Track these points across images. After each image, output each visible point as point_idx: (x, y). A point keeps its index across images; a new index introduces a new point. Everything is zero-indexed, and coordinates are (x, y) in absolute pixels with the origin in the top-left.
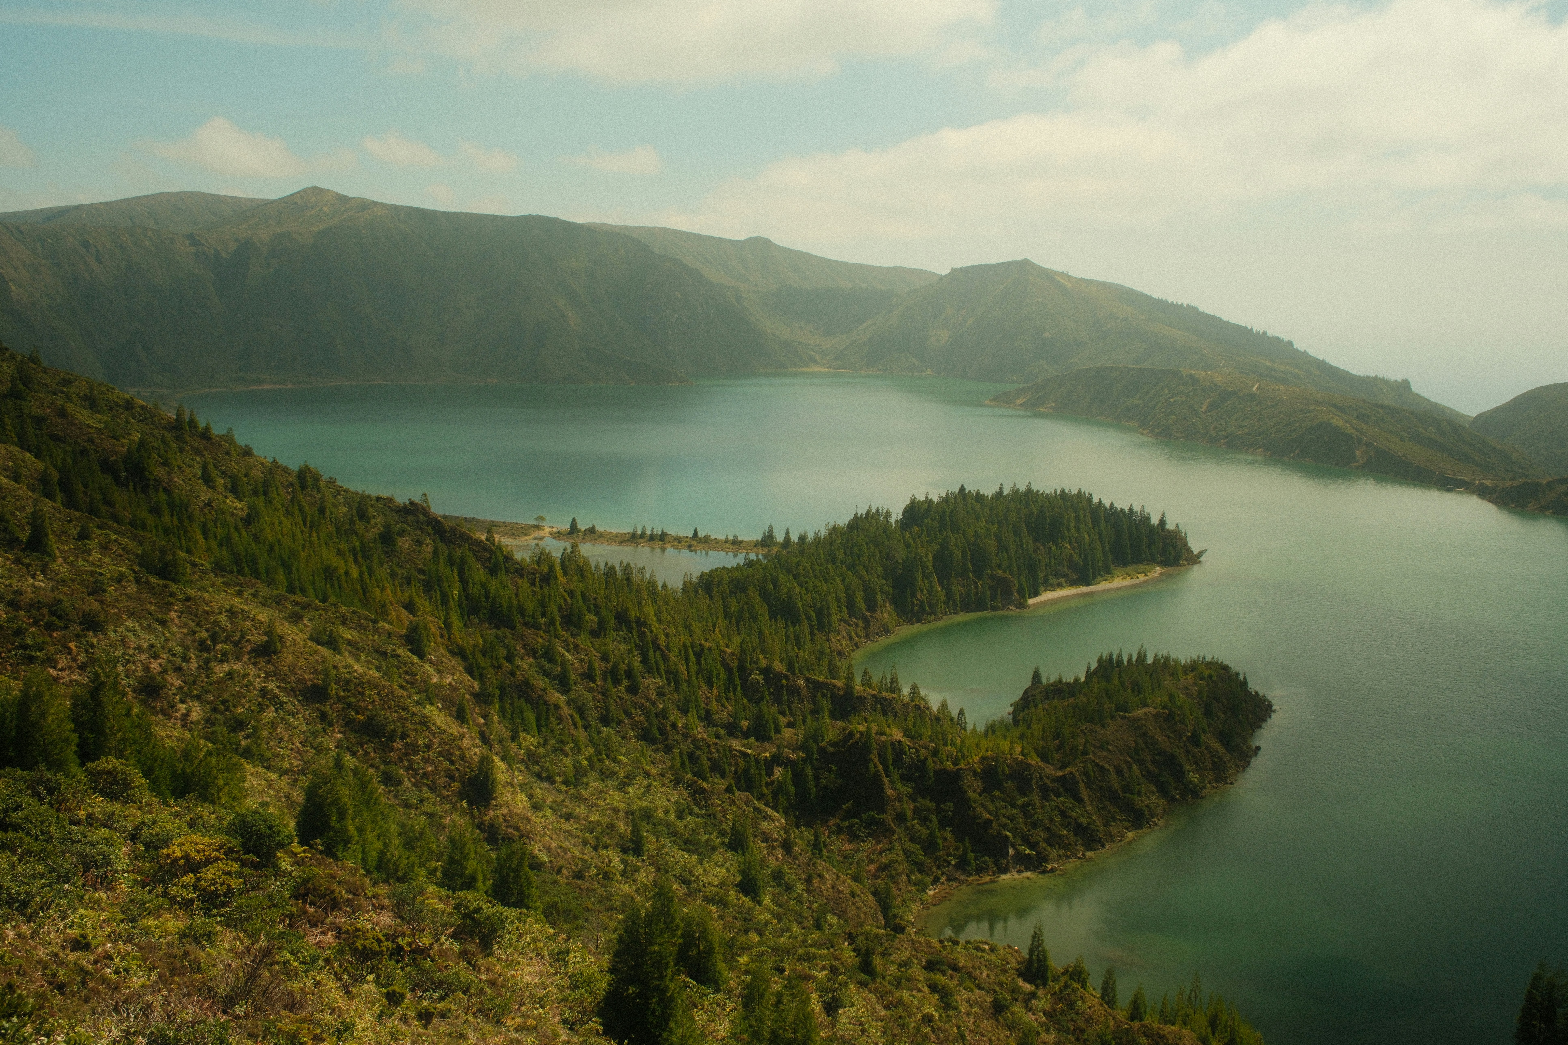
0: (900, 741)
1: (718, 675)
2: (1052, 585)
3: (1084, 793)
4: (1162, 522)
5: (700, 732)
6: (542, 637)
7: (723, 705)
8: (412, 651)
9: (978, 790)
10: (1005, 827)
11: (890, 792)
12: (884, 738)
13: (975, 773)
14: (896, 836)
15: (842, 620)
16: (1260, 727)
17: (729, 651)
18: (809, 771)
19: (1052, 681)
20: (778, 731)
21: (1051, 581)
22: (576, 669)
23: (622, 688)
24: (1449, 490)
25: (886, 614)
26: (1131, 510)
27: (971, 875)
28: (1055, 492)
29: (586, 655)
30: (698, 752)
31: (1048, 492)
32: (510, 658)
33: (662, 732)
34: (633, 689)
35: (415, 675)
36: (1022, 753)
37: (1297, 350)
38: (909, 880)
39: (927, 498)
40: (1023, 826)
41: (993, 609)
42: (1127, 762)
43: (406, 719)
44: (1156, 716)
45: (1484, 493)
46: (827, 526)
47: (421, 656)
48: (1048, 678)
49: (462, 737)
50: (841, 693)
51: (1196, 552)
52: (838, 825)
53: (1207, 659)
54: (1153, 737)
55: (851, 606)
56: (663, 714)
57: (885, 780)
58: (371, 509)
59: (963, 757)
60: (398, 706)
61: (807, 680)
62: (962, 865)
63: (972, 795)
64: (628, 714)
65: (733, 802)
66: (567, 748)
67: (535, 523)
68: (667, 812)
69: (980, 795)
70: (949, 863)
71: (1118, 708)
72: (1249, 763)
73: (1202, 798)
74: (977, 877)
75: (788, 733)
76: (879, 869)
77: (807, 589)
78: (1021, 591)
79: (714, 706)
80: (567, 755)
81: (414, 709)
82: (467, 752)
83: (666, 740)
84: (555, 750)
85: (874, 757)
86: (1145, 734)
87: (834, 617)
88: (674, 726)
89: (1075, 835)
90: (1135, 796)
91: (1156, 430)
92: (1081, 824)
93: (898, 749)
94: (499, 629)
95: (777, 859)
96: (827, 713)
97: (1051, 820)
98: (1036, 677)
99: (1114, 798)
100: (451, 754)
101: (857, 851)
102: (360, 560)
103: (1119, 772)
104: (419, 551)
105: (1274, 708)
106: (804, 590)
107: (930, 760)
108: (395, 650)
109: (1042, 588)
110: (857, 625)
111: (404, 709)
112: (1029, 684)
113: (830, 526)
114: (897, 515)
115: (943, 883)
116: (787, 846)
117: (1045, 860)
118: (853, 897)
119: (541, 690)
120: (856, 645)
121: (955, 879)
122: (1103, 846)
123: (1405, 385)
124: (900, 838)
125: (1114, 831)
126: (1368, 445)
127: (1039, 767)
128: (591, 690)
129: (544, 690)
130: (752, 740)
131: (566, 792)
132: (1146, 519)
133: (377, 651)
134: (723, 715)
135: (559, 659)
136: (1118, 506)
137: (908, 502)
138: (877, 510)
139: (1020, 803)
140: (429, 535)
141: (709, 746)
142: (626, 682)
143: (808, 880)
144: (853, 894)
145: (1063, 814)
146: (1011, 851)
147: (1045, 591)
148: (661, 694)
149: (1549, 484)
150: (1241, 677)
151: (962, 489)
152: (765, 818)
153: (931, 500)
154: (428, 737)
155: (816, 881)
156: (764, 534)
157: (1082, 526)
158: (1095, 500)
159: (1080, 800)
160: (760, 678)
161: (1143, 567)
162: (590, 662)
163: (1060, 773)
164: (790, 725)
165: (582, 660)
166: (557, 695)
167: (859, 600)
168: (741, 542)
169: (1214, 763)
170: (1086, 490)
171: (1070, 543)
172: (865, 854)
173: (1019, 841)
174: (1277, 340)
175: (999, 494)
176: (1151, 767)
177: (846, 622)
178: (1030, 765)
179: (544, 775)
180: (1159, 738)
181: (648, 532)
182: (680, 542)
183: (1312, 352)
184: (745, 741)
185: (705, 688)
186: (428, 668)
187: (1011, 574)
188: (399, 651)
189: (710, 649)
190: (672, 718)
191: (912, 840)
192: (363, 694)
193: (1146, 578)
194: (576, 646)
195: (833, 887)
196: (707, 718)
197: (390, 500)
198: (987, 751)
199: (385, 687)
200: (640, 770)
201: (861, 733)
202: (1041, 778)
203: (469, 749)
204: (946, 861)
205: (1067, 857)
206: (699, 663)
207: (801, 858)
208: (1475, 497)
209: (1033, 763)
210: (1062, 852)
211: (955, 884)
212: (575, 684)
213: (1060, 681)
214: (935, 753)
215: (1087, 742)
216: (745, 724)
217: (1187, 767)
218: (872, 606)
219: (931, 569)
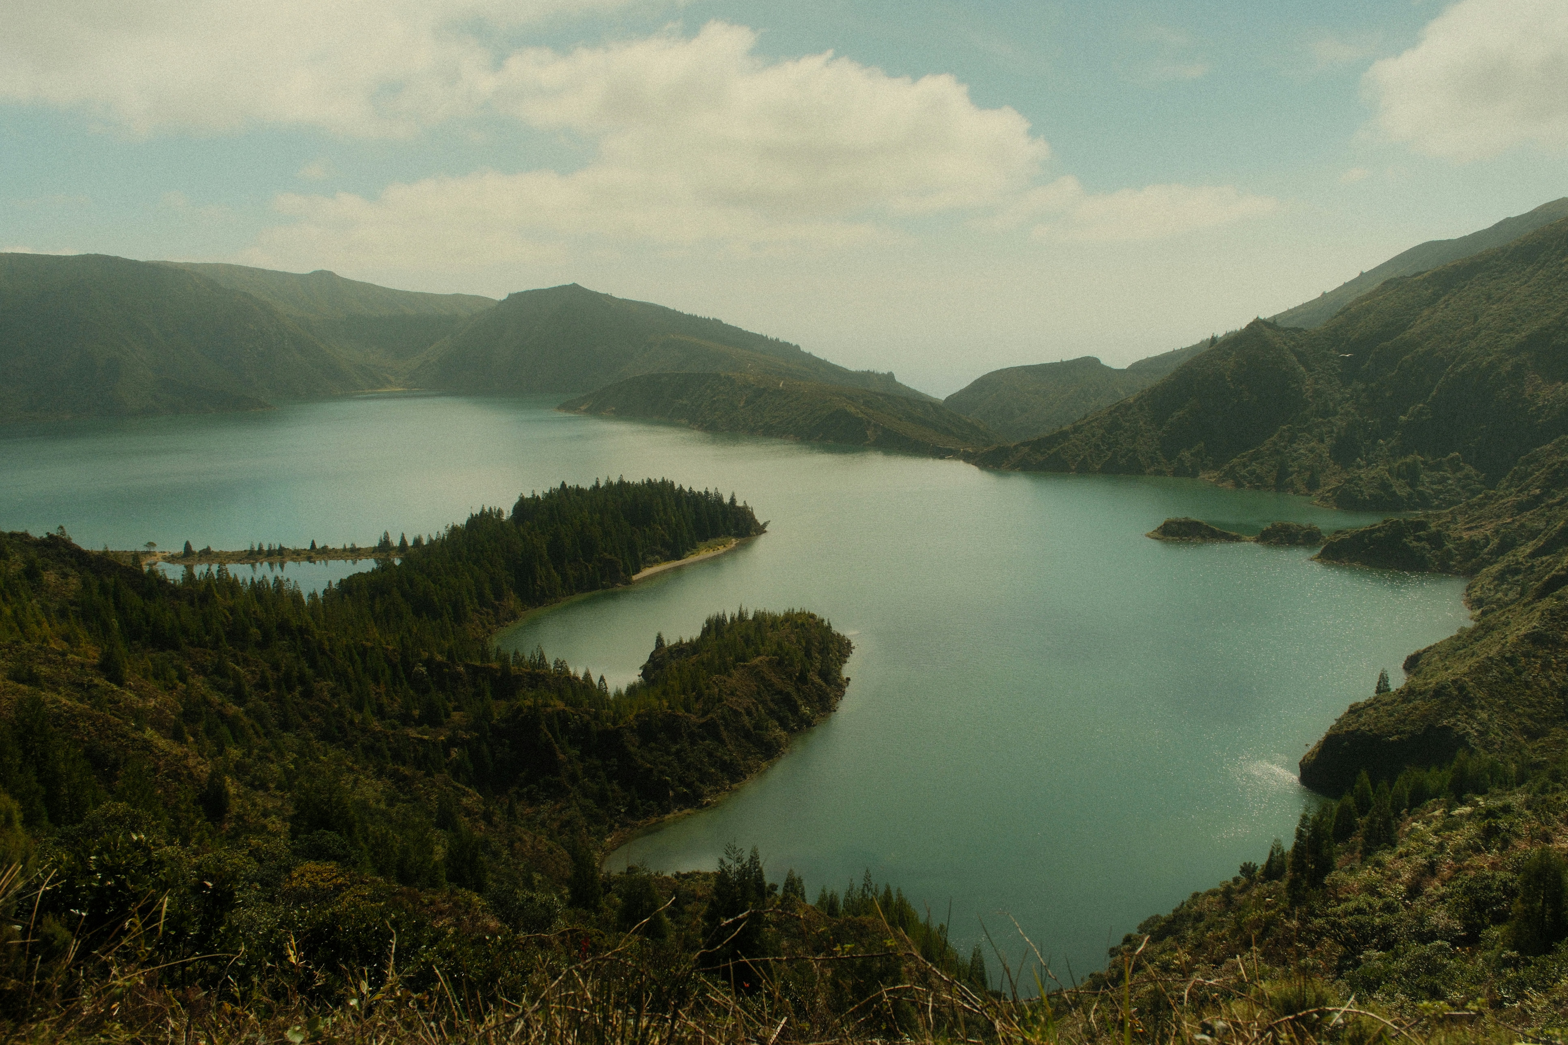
0: (564, 711)
1: (383, 671)
2: (650, 562)
3: (725, 734)
4: (733, 500)
5: (376, 725)
6: (209, 654)
7: (392, 699)
8: (109, 679)
9: (637, 744)
10: (662, 772)
11: (561, 756)
12: (549, 709)
13: (632, 730)
14: (572, 795)
15: (475, 610)
16: (845, 662)
17: (390, 648)
18: (485, 748)
19: (673, 642)
20: (448, 715)
21: (648, 559)
22: (248, 681)
23: (296, 693)
24: (942, 458)
25: (512, 602)
26: (707, 492)
27: (639, 819)
28: (643, 482)
29: (257, 666)
30: (378, 745)
31: (636, 482)
32: (183, 678)
33: (340, 729)
34: (307, 694)
35: (119, 702)
36: (669, 707)
37: (803, 353)
38: (589, 831)
39: (534, 495)
40: (679, 770)
41: (604, 587)
42: (753, 703)
43: (127, 746)
44: (770, 662)
45: (968, 458)
46: (446, 527)
47: (120, 684)
48: (669, 641)
49: (186, 756)
50: (499, 674)
51: (761, 524)
52: (517, 793)
53: (795, 612)
54: (770, 680)
55: (481, 596)
56: (340, 714)
57: (556, 746)
58: (7, 548)
59: (621, 717)
60: (116, 734)
61: (467, 666)
62: (632, 811)
63: (632, 749)
64: (306, 718)
65: (434, 785)
66: (271, 755)
67: (146, 549)
68: (378, 801)
69: (639, 748)
70: (620, 812)
71: (739, 659)
72: (844, 692)
73: (814, 726)
74: (645, 820)
75: (456, 716)
76: (562, 826)
77: (440, 585)
78: (626, 571)
79: (385, 700)
80: (272, 762)
81: (134, 735)
82: (193, 770)
83: (346, 736)
84: (260, 758)
85: (543, 727)
86: (763, 678)
87: (468, 608)
88: (351, 722)
89: (722, 771)
90: (764, 732)
91: (705, 425)
92: (726, 761)
93: (564, 719)
94: (164, 650)
95: (480, 830)
96: (489, 694)
97: (701, 762)
98: (659, 640)
99: (747, 735)
100: (179, 774)
101: (539, 813)
102: (9, 597)
103: (749, 713)
104: (66, 584)
105: (853, 645)
106: (438, 586)
107: (593, 723)
108: (91, 680)
109: (642, 566)
110: (488, 614)
111: (123, 736)
112: (653, 648)
113: (450, 526)
114: (508, 513)
115: (617, 830)
116: (487, 817)
117: (701, 796)
118: (551, 853)
119: (219, 704)
120: (489, 631)
121: (627, 825)
122: (745, 777)
123: (890, 376)
124: (575, 796)
125: (751, 763)
126: (875, 426)
127: (686, 717)
128: (266, 699)
129: (222, 704)
130: (426, 726)
131: (282, 797)
132: (719, 499)
133: (73, 683)
134: (395, 707)
135: (231, 673)
136: (696, 489)
137: (516, 500)
138: (490, 509)
139: (673, 750)
140: (73, 567)
141: (388, 737)
142: (299, 688)
143: (511, 845)
144: (551, 851)
145: (710, 755)
146: (671, 793)
147: (645, 567)
148: (334, 695)
149: (1016, 447)
150: (826, 623)
151: (563, 485)
152: (464, 795)
153: (538, 497)
154: (152, 760)
155: (517, 844)
156: (381, 540)
157: (669, 510)
158: (677, 486)
159: (722, 741)
160: (423, 669)
161: (720, 540)
162: (263, 672)
163: (702, 720)
164: (455, 709)
165: (253, 672)
166: (235, 708)
167: (488, 591)
168: (359, 549)
169: (819, 696)
170: (669, 478)
171: (661, 526)
172: (546, 815)
173: (677, 783)
174: (787, 344)
175: (596, 487)
176: (772, 705)
177: (477, 611)
178: (678, 716)
179: (257, 783)
180: (775, 680)
181: (266, 548)
182: (298, 555)
183: (816, 354)
184: (420, 729)
185: (372, 686)
186: (128, 693)
187: (616, 555)
188: (96, 681)
189: (372, 648)
190: (349, 716)
191: (586, 796)
192: (76, 727)
193: (725, 549)
194: (245, 660)
195: (533, 848)
196: (380, 712)
197: (25, 535)
198: (639, 709)
199: (98, 717)
200: (343, 767)
201: (529, 708)
202: (689, 727)
203: (195, 767)
204: (617, 810)
205: (718, 791)
206: (364, 662)
207: (501, 826)
208: (961, 462)
209: (680, 714)
210: (712, 788)
211: (628, 829)
212: (251, 695)
213: (681, 641)
214: (596, 717)
215: (720, 691)
216: (416, 713)
217: (800, 702)
218: (499, 595)
219: (547, 557)
